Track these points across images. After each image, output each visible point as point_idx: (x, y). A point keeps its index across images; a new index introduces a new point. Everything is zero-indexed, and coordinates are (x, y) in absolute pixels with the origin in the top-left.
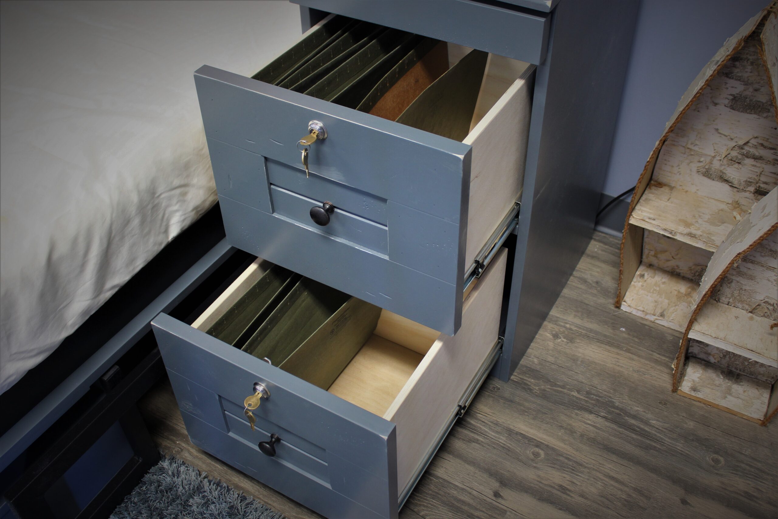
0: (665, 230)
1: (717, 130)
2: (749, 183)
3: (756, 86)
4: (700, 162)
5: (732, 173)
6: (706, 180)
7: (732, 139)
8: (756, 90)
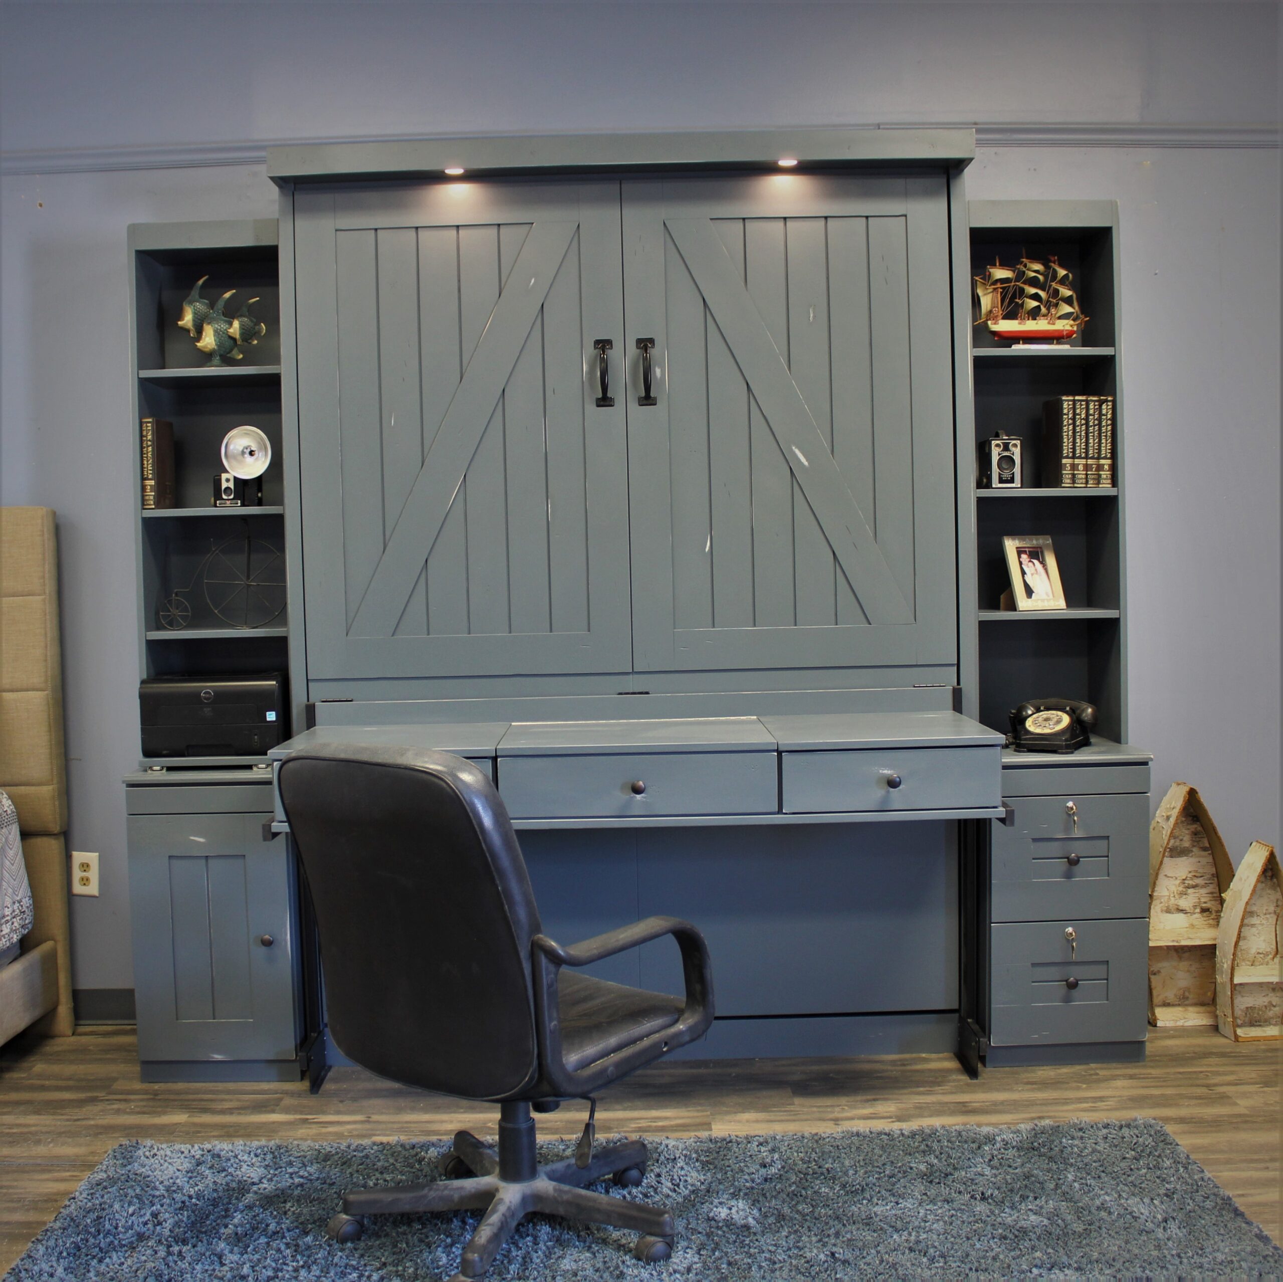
0: (1173, 941)
1: (1166, 875)
2: (1195, 907)
3: (1181, 838)
4: (1161, 903)
5: (1185, 903)
6: (1168, 914)
7: (1176, 878)
8: (1181, 840)
